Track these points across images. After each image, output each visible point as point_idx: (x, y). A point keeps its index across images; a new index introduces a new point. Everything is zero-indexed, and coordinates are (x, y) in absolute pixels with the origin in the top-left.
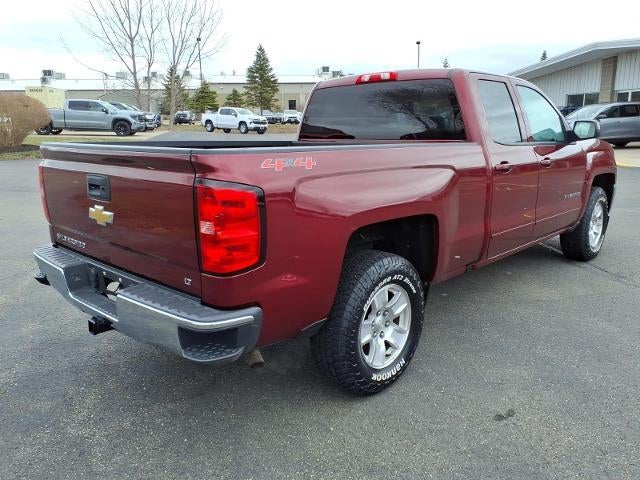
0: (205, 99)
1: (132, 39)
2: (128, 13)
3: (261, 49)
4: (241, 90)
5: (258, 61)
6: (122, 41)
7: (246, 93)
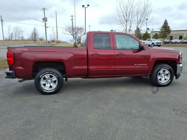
0: (146, 36)
1: (127, 21)
2: (126, 14)
3: (166, 21)
4: (158, 33)
5: (164, 24)
6: (124, 21)
7: (159, 34)
